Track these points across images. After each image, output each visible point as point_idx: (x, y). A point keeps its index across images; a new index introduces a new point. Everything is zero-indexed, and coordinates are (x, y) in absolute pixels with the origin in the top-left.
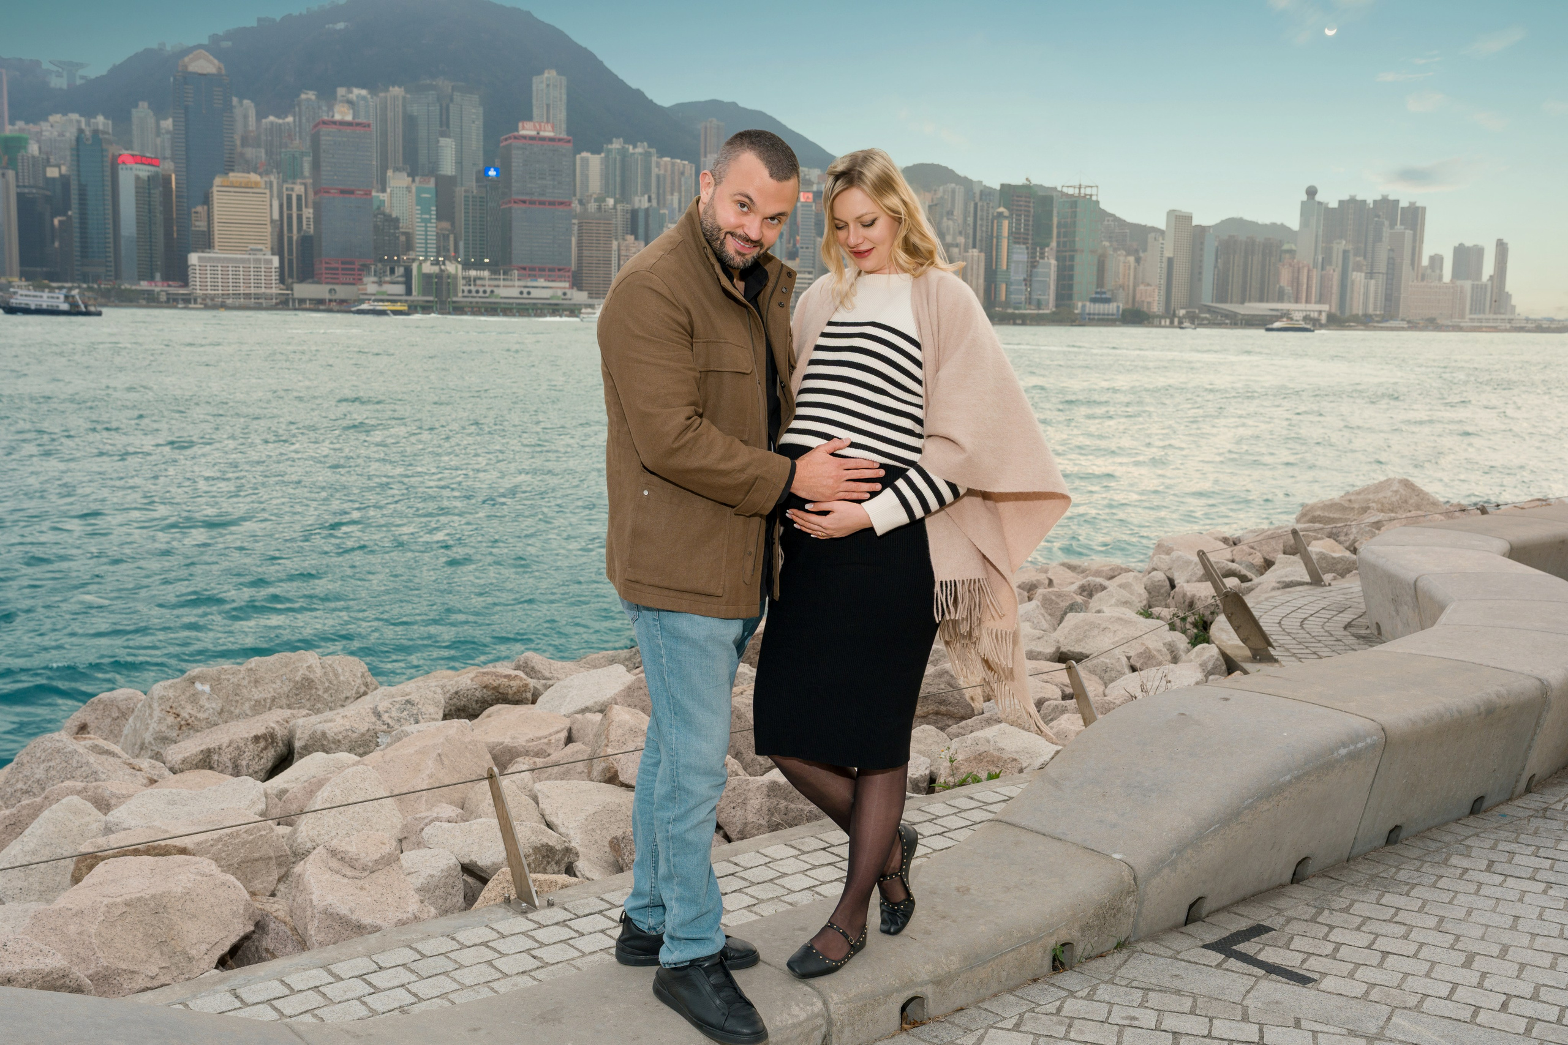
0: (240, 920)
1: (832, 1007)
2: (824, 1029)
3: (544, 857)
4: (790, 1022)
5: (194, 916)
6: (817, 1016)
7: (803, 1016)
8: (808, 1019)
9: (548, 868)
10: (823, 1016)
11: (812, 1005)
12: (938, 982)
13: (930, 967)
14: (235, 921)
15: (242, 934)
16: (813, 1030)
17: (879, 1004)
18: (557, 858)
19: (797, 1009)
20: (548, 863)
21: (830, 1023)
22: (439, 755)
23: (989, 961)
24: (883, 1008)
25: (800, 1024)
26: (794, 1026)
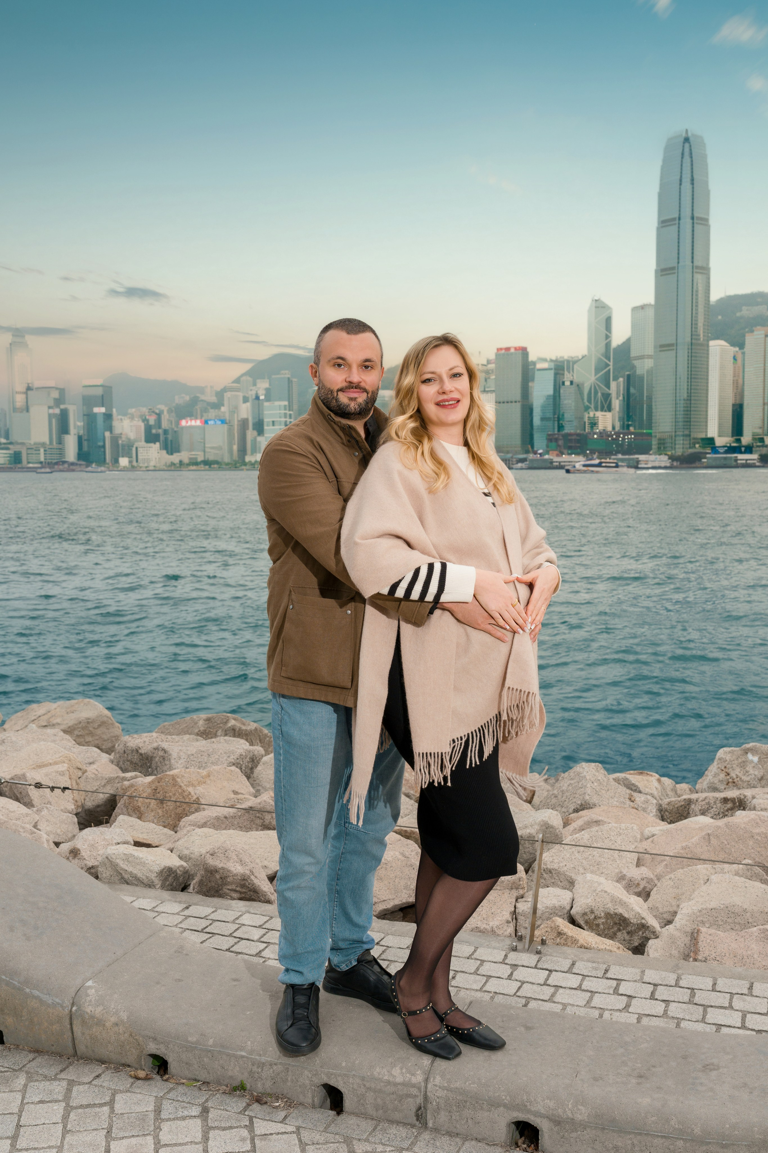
0: (408, 892)
1: (429, 1086)
2: (420, 1100)
3: (615, 924)
4: (386, 1078)
5: (381, 879)
6: (413, 1086)
7: (399, 1079)
8: (403, 1084)
9: (619, 934)
10: (419, 1089)
11: (413, 1075)
12: (557, 1122)
13: (551, 1104)
14: (404, 891)
15: (404, 901)
16: (408, 1096)
17: (482, 1109)
18: (629, 929)
19: (399, 1071)
20: (619, 930)
21: (426, 1098)
22: (709, 835)
23: (630, 1133)
24: (486, 1114)
25: (396, 1084)
26: (388, 1083)
